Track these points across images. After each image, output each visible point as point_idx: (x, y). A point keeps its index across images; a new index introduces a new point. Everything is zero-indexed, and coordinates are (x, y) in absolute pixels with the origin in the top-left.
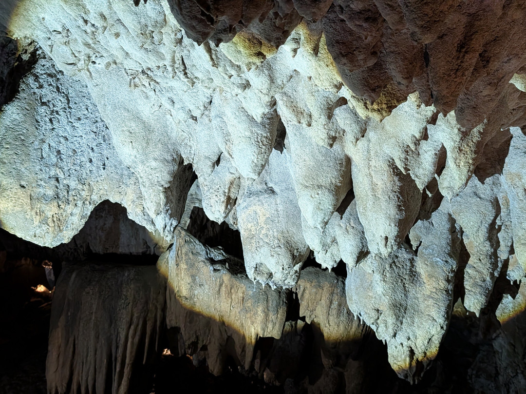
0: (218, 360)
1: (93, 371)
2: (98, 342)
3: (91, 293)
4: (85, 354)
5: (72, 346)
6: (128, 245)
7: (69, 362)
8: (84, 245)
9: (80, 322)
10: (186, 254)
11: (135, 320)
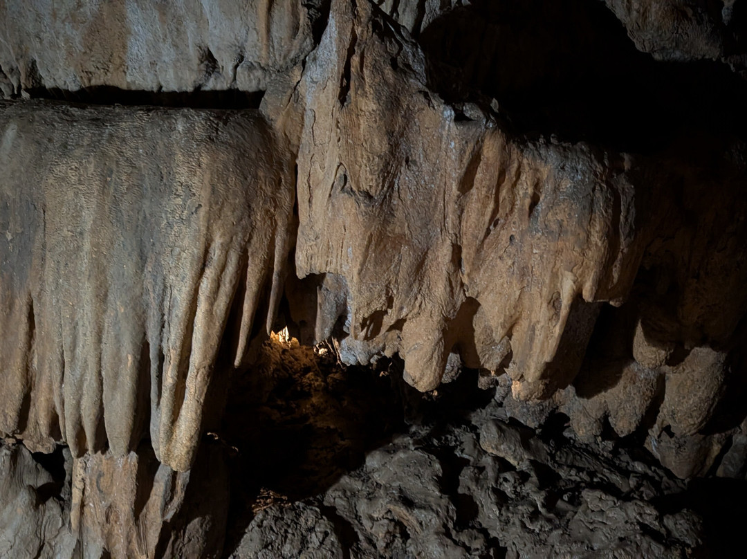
0: (436, 355)
1: (95, 385)
2: (105, 311)
3: (74, 179)
4: (67, 341)
5: (24, 319)
6: (153, 64)
7: (19, 360)
8: (21, 66)
9: (43, 259)
10: (376, 69)
11: (216, 253)
